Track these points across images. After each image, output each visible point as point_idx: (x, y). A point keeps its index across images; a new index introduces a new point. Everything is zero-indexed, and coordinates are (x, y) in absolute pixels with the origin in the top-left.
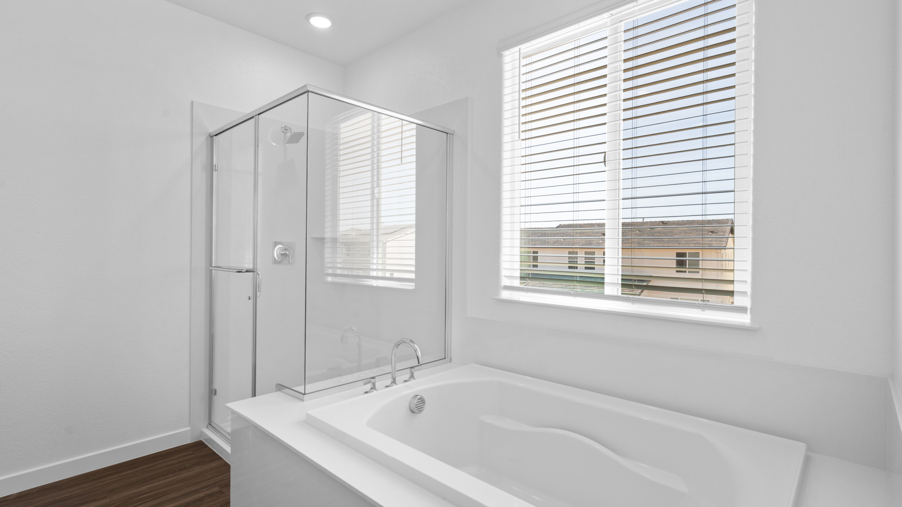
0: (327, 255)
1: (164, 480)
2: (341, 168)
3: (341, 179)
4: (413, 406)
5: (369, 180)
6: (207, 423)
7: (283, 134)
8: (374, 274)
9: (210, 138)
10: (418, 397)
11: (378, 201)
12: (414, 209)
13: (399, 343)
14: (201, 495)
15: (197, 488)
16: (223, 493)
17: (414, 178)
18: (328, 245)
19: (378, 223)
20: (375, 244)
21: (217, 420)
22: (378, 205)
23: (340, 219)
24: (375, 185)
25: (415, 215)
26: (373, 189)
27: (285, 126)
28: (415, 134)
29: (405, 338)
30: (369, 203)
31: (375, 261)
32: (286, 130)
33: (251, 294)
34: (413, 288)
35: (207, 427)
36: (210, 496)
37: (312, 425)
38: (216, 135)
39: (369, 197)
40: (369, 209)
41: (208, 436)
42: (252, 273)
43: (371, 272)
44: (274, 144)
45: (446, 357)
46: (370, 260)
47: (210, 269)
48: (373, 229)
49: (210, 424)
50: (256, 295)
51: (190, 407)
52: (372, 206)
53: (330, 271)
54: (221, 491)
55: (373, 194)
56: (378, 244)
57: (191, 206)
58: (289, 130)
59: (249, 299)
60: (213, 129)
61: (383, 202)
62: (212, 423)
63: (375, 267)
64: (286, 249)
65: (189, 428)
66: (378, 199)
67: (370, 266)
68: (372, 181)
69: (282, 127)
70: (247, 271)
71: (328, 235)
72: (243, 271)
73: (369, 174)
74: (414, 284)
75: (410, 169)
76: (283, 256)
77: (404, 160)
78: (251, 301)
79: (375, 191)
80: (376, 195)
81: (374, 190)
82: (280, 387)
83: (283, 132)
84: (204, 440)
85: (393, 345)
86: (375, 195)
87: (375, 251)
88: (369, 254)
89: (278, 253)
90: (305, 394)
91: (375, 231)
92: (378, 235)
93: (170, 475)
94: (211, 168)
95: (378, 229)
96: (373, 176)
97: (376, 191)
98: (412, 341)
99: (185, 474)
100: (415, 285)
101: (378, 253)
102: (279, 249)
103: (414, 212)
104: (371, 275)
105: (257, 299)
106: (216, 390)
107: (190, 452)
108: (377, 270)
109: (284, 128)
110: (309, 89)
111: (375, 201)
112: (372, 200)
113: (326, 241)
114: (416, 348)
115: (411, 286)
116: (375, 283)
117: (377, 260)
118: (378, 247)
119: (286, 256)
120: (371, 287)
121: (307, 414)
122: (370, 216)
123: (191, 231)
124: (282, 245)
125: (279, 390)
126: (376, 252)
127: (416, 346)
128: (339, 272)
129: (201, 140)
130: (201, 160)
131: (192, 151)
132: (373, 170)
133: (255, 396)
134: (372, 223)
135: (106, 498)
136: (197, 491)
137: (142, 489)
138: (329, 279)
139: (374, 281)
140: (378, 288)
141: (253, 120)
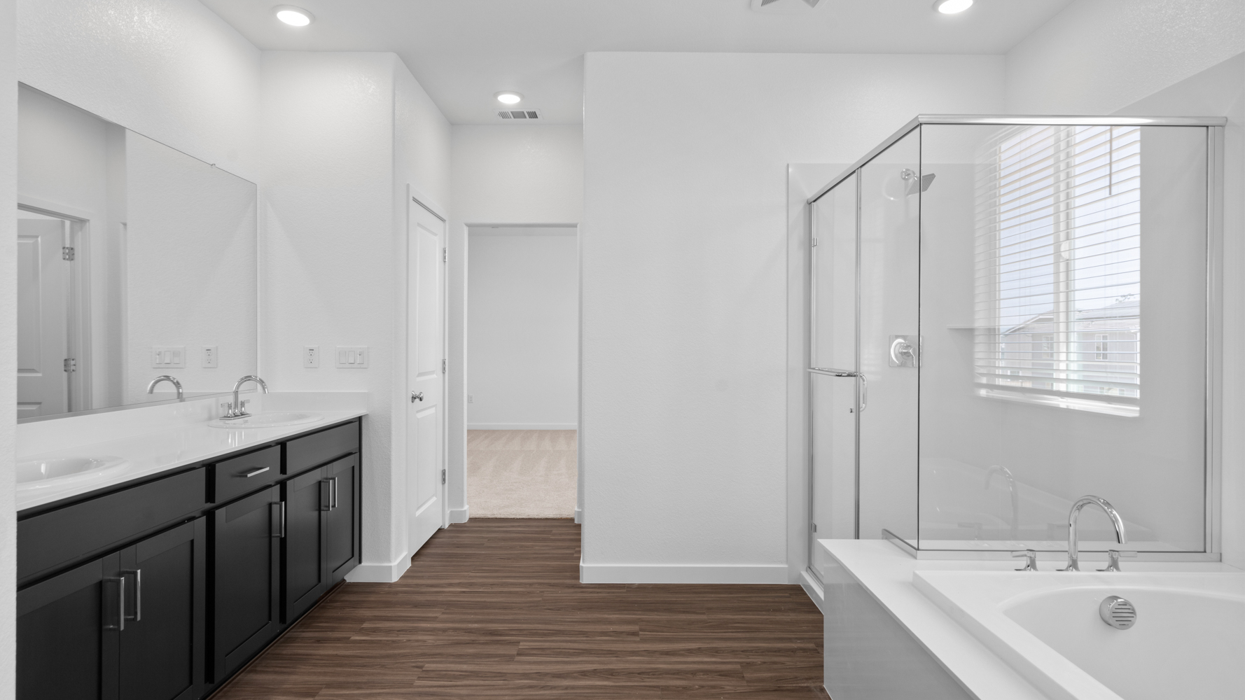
0: (978, 355)
1: (758, 615)
2: (1003, 217)
3: (1003, 234)
4: (1107, 614)
5: (1051, 230)
6: (806, 566)
7: (903, 181)
8: (1062, 387)
9: (808, 205)
10: (1119, 600)
11: (1067, 265)
12: (1138, 274)
13: (1081, 503)
14: (794, 645)
15: (790, 636)
16: (818, 653)
17: (1137, 218)
18: (980, 339)
19: (1067, 301)
20: (1062, 337)
21: (819, 565)
22: (1068, 271)
23: (1002, 297)
24: (1062, 236)
25: (1139, 284)
26: (1057, 244)
27: (907, 170)
28: (1139, 139)
29: (1095, 497)
30: (1051, 269)
31: (1062, 366)
32: (909, 175)
33: (853, 407)
34: (1137, 415)
35: (807, 571)
36: (804, 650)
37: (920, 589)
38: (814, 201)
39: (1051, 259)
40: (1051, 279)
41: (808, 582)
42: (853, 378)
43: (1055, 384)
44: (892, 199)
45: (1208, 550)
46: (1052, 365)
47: (809, 370)
48: (1058, 313)
49: (810, 568)
50: (859, 408)
51: (787, 540)
52: (1057, 273)
53: (984, 380)
54: (816, 650)
55: (1057, 253)
56: (1067, 338)
57: (788, 293)
58: (912, 175)
59: (851, 412)
60: (811, 195)
61: (1078, 264)
62: (812, 567)
63: (1063, 376)
64: (909, 346)
65: (786, 566)
66: (1068, 262)
67: (1052, 374)
68: (1057, 232)
69: (903, 172)
70: (849, 375)
71: (980, 323)
72: (843, 375)
73: (1051, 220)
74: (1138, 409)
75: (1130, 201)
76: (904, 356)
77: (1115, 190)
78: (853, 414)
79: (1063, 249)
80: (1065, 255)
81: (1060, 246)
82: (888, 535)
83: (904, 179)
84: (803, 585)
85: (1073, 503)
86: (1063, 254)
87: (1063, 348)
88: (1052, 355)
89: (897, 352)
90: (918, 549)
91: (1062, 317)
92: (1067, 323)
93: (764, 613)
94: (809, 244)
95: (1067, 312)
96: (1057, 223)
97: (1064, 246)
98: (1107, 504)
99: (779, 617)
100: (1141, 411)
101: (1068, 353)
102: (898, 346)
103: (1138, 279)
104: (1055, 388)
105: (861, 413)
106: (816, 526)
107: (787, 595)
108: (1067, 380)
109: (905, 172)
110: (921, 120)
111: (1062, 266)
112: (1057, 263)
113: (976, 333)
114: (1114, 516)
115: (1132, 411)
116: (1063, 403)
117: (1067, 365)
118: (1068, 342)
119: (908, 356)
120: (1056, 410)
121: (915, 575)
122: (1052, 291)
123: (787, 323)
124: (905, 340)
125: (886, 539)
126: (1065, 350)
127: (1114, 512)
128: (1001, 382)
129: (798, 210)
130: (799, 233)
131: (788, 225)
132: (1057, 212)
133: (858, 538)
134: (1057, 302)
135: (704, 614)
136: (790, 640)
137: (736, 617)
138: (983, 392)
139: (1060, 399)
140: (1068, 412)
141: (854, 175)
